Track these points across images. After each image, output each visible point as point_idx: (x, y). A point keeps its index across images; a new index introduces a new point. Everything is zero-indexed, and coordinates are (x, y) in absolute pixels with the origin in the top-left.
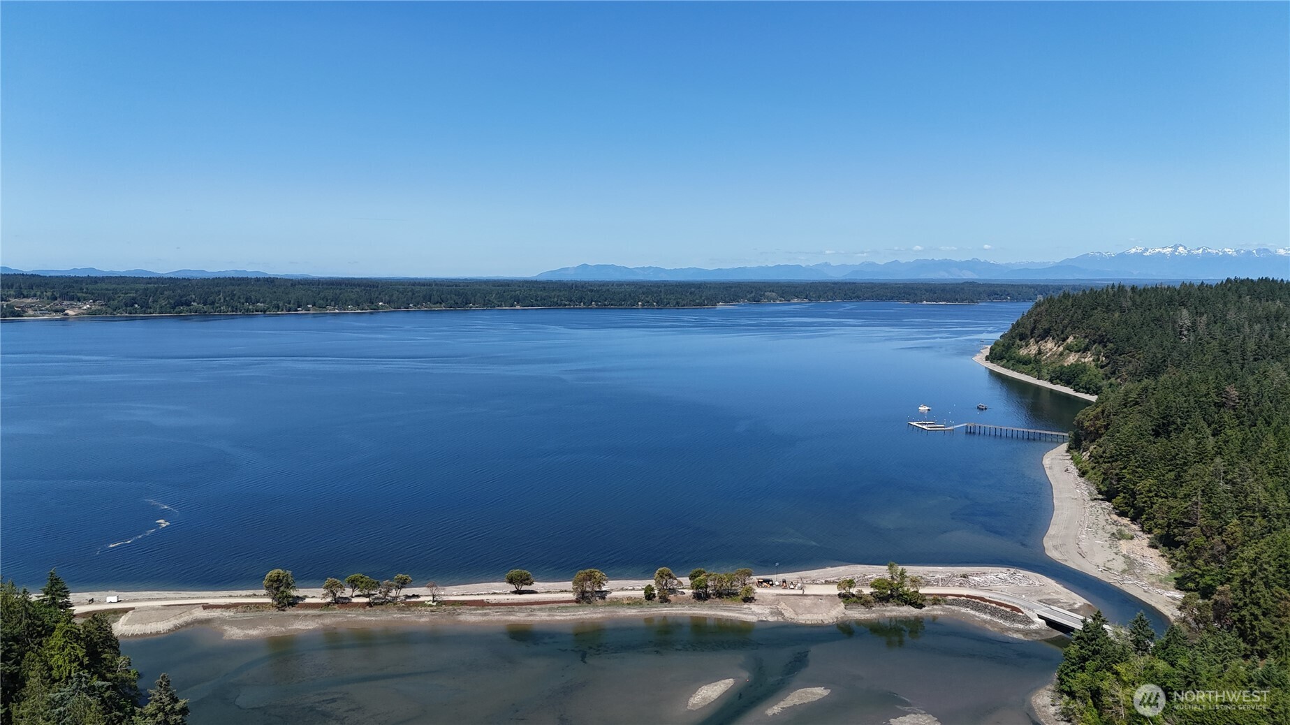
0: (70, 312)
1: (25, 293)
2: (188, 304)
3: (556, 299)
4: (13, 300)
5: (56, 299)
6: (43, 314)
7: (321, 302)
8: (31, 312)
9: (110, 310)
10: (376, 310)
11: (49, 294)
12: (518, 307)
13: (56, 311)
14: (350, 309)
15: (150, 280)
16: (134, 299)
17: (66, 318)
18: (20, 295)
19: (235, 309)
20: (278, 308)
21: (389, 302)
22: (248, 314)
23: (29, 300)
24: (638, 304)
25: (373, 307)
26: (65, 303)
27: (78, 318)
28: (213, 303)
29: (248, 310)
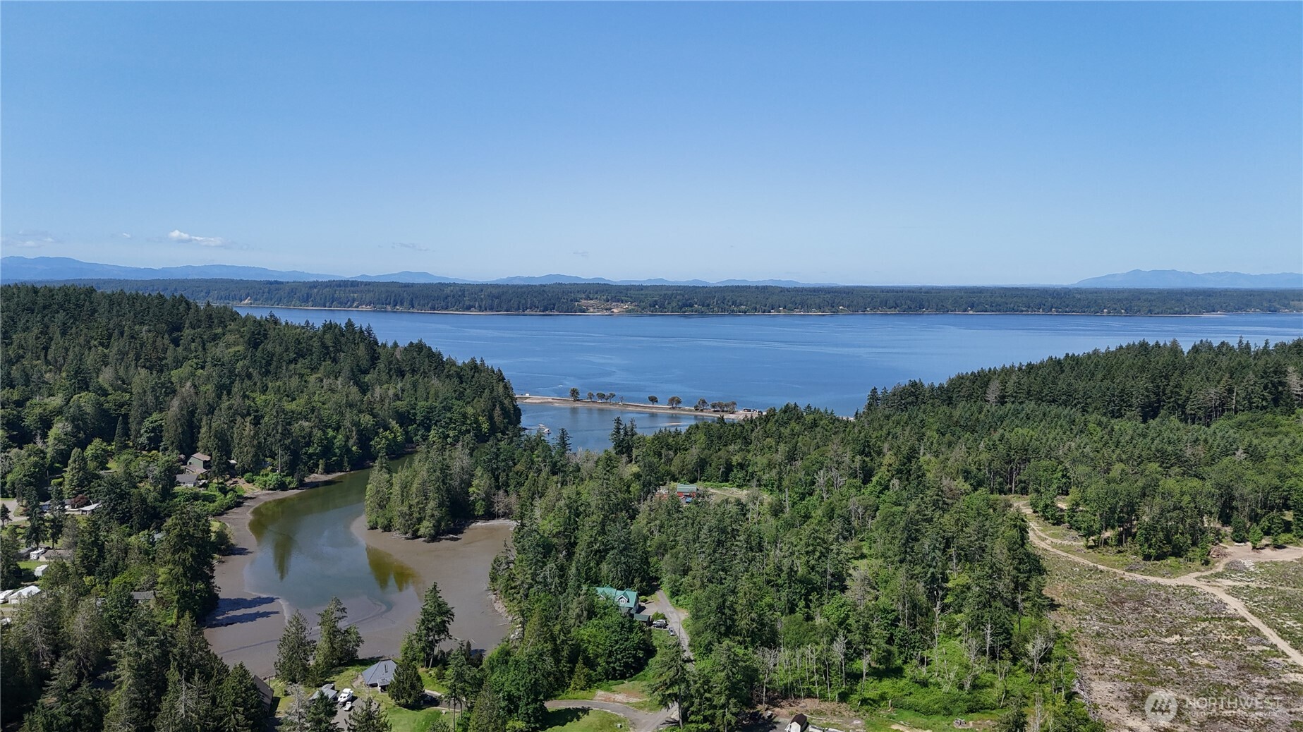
0: (615, 310)
1: (591, 296)
2: (691, 306)
3: (1012, 305)
4: (583, 301)
5: (608, 301)
6: (598, 311)
7: (790, 305)
8: (592, 310)
9: (640, 309)
10: (835, 313)
11: (605, 297)
12: (971, 312)
13: (607, 309)
14: (814, 312)
15: (668, 288)
16: (656, 301)
17: (612, 314)
18: (588, 298)
19: (724, 310)
20: (756, 309)
21: (848, 307)
22: (733, 313)
23: (592, 302)
24: (1102, 311)
25: (833, 310)
26: (614, 304)
27: (620, 314)
28: (708, 305)
29: (733, 311)
